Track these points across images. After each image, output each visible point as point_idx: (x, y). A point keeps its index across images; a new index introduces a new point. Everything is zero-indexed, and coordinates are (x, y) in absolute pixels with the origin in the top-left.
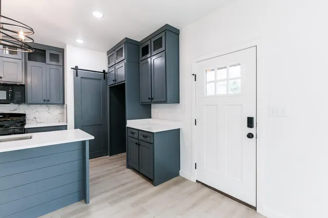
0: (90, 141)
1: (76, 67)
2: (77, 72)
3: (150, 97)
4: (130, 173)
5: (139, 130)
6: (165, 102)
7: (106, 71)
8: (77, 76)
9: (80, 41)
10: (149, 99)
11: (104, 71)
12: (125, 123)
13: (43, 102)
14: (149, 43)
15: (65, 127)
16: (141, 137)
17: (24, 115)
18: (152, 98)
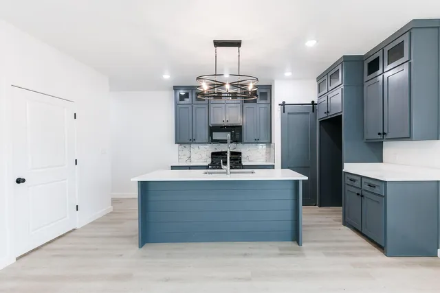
0: (303, 181)
1: (284, 102)
2: (284, 108)
3: (381, 132)
4: (347, 231)
5: (362, 177)
6: (409, 138)
7: (316, 102)
8: (284, 112)
9: (288, 74)
10: (379, 134)
11: (313, 102)
12: (341, 167)
13: (254, 141)
14: (380, 54)
15: (273, 167)
16: (365, 187)
17: (240, 153)
18: (384, 134)
